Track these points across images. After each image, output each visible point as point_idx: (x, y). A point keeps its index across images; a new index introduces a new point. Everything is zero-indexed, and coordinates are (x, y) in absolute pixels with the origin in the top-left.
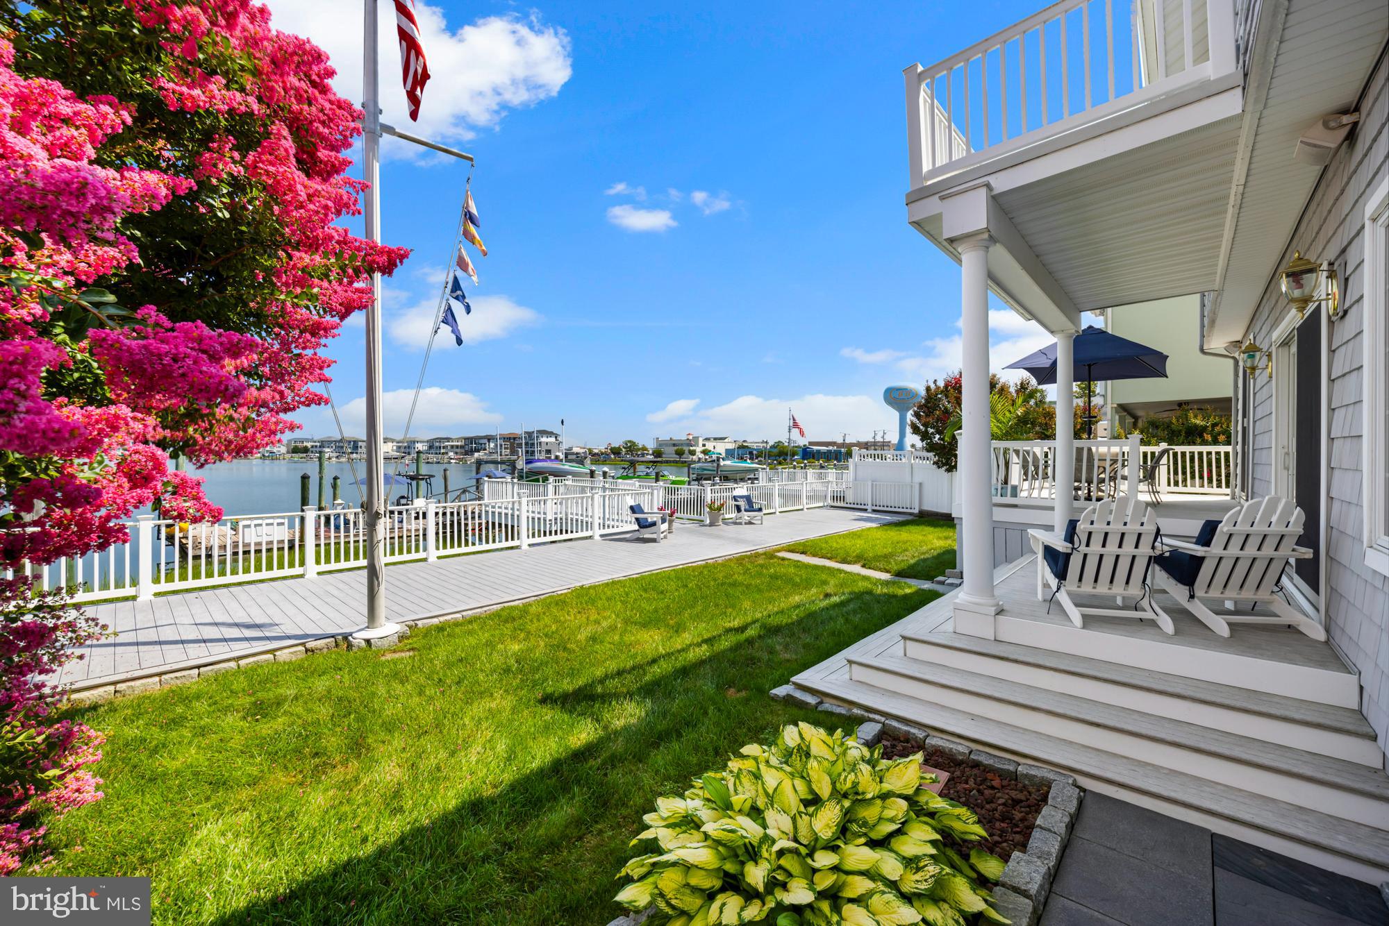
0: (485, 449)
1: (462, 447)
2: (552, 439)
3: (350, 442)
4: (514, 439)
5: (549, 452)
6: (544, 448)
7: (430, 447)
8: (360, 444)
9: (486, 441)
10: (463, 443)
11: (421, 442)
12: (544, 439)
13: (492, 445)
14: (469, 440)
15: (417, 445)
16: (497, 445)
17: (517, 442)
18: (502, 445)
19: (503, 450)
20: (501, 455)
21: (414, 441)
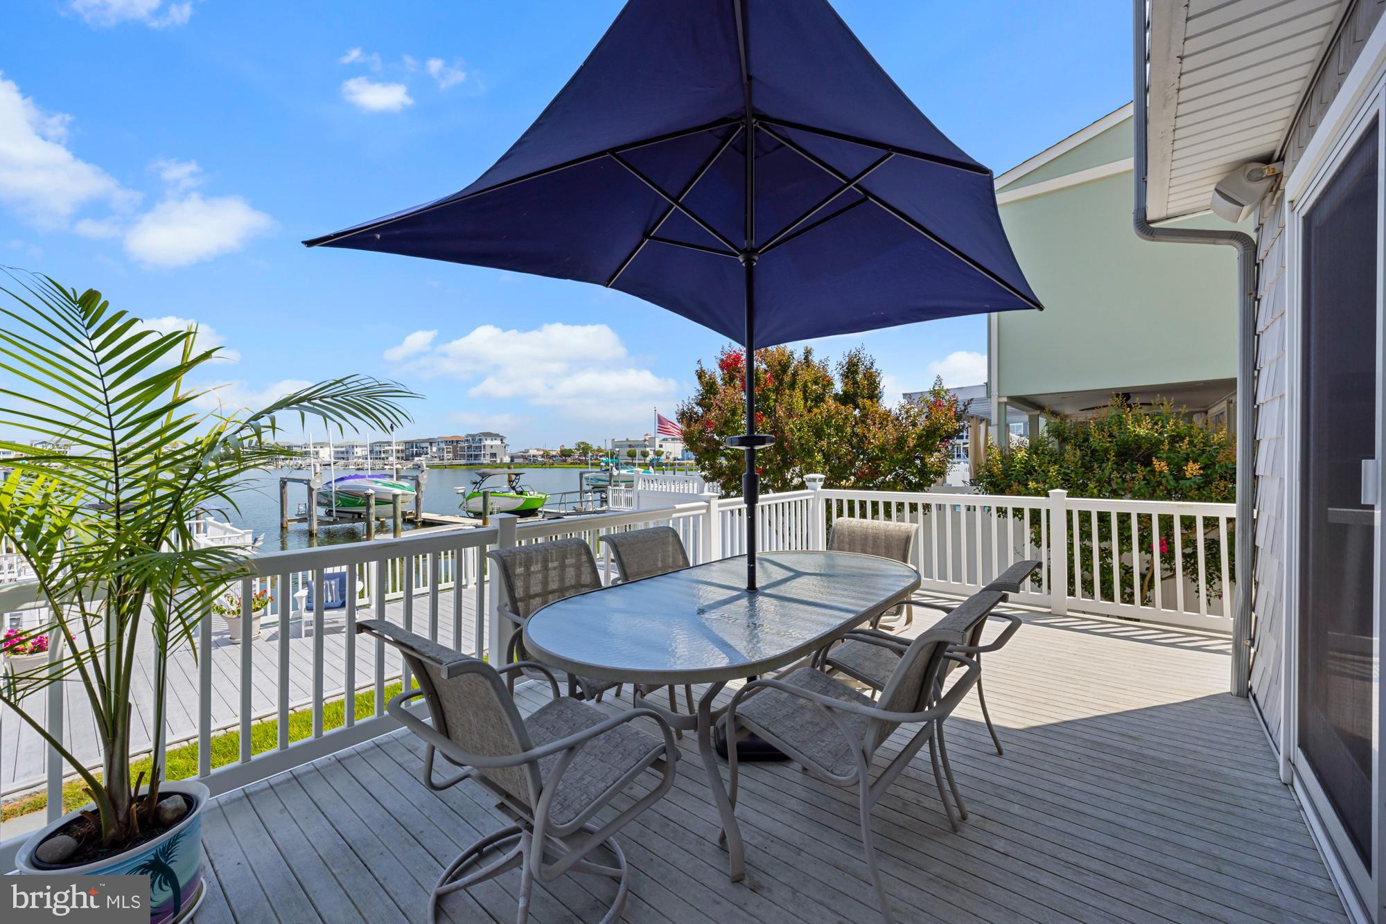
0: (427, 454)
1: (402, 451)
2: (498, 442)
4: (457, 442)
5: (493, 455)
6: (488, 451)
9: (427, 445)
10: (404, 448)
11: (361, 446)
12: (488, 442)
13: (434, 449)
14: (410, 444)
15: (356, 450)
16: (439, 449)
17: (459, 445)
18: (443, 449)
19: (445, 455)
20: (443, 460)
21: (353, 447)
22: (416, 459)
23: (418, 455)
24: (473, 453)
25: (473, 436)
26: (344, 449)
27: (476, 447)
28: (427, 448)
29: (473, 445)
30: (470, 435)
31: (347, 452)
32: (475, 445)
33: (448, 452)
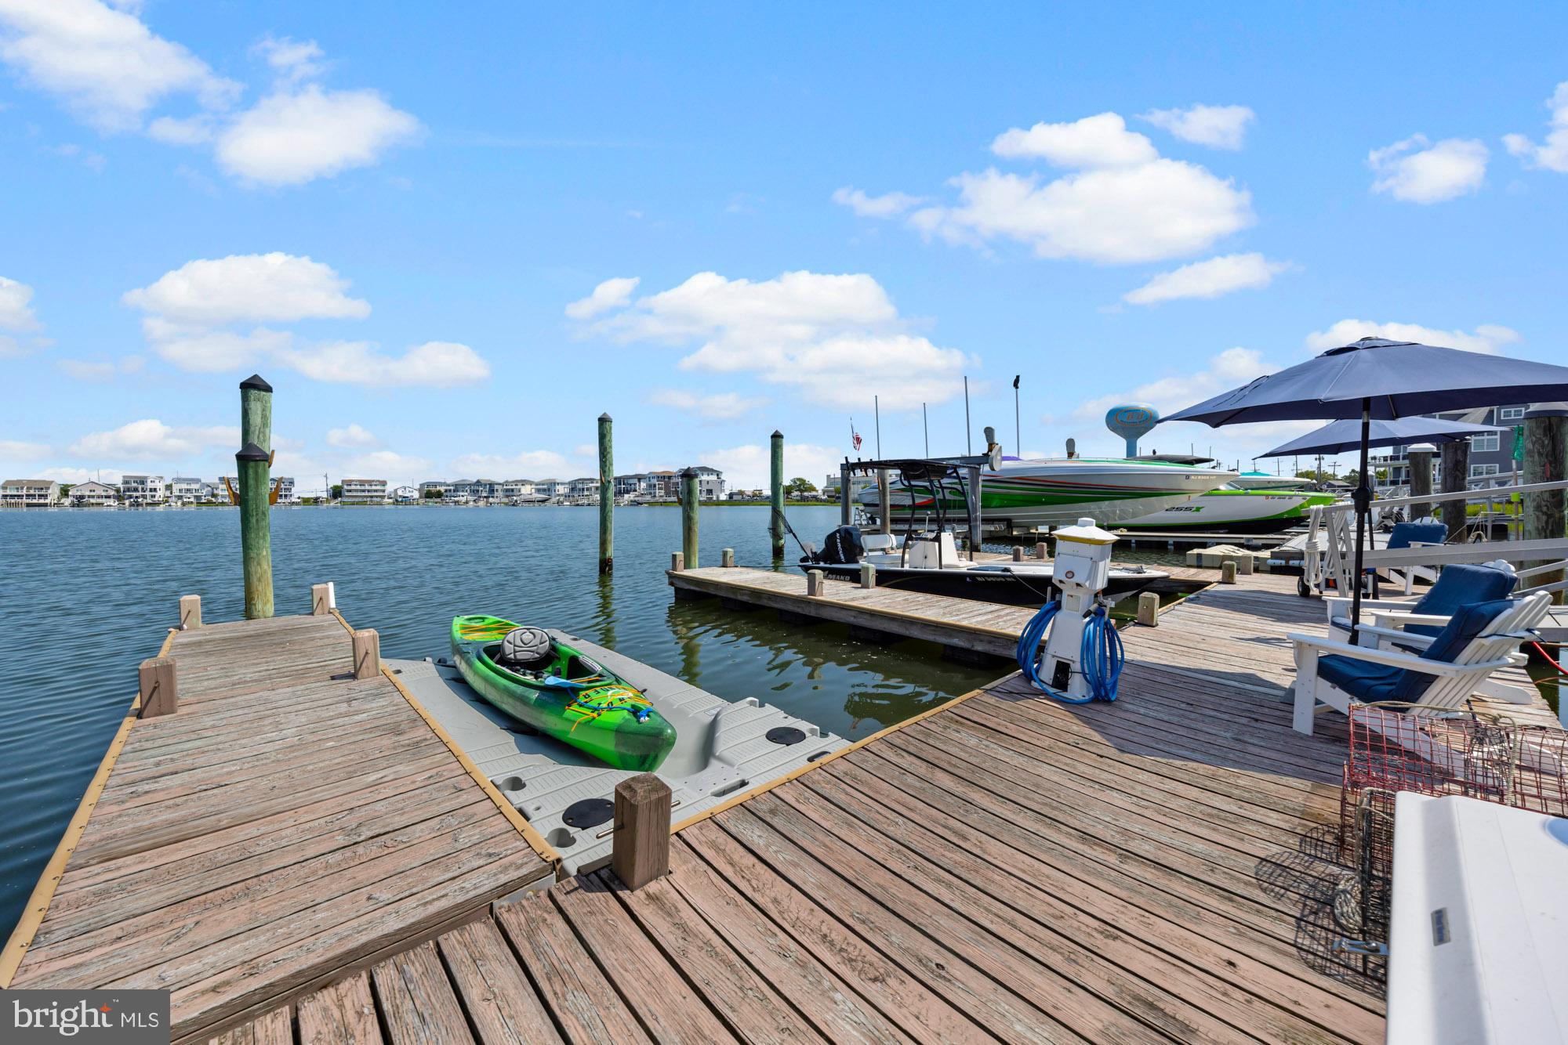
0: (635, 490)
2: (714, 478)
3: (485, 485)
4: (670, 477)
5: (710, 492)
6: (705, 487)
7: (573, 489)
8: (496, 487)
9: (636, 481)
11: (562, 484)
12: (705, 477)
13: (644, 485)
14: (617, 480)
15: (557, 487)
17: (672, 481)
18: (655, 486)
21: (555, 484)
26: (545, 487)
31: (549, 490)
33: (660, 489)
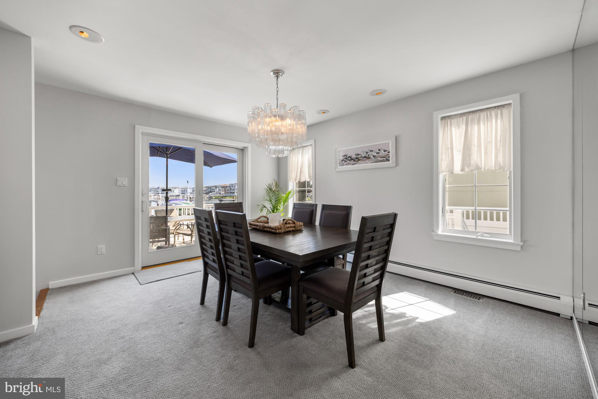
16: (219, 190)
19: (221, 192)
20: (220, 194)
22: (210, 194)
23: (211, 192)
24: (232, 191)
25: (232, 185)
27: (234, 189)
28: (214, 189)
29: (232, 188)
30: (231, 184)
32: (233, 188)
